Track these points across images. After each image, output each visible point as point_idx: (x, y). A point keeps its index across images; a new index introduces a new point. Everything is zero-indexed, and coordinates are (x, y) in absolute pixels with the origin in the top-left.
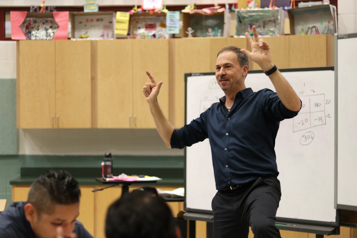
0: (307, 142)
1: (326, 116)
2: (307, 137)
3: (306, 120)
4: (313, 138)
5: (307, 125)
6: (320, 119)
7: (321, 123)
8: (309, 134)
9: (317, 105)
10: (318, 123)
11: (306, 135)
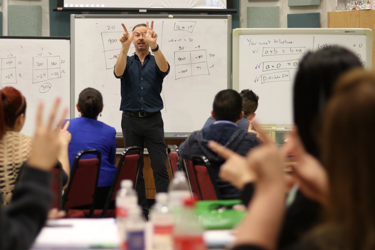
0: (45, 91)
1: (61, 71)
2: (45, 87)
3: (44, 75)
4: (50, 88)
5: (45, 78)
6: (56, 74)
7: (57, 76)
8: (47, 85)
9: (54, 64)
10: (54, 76)
11: (44, 85)
